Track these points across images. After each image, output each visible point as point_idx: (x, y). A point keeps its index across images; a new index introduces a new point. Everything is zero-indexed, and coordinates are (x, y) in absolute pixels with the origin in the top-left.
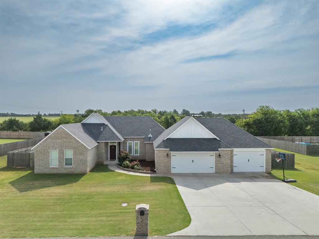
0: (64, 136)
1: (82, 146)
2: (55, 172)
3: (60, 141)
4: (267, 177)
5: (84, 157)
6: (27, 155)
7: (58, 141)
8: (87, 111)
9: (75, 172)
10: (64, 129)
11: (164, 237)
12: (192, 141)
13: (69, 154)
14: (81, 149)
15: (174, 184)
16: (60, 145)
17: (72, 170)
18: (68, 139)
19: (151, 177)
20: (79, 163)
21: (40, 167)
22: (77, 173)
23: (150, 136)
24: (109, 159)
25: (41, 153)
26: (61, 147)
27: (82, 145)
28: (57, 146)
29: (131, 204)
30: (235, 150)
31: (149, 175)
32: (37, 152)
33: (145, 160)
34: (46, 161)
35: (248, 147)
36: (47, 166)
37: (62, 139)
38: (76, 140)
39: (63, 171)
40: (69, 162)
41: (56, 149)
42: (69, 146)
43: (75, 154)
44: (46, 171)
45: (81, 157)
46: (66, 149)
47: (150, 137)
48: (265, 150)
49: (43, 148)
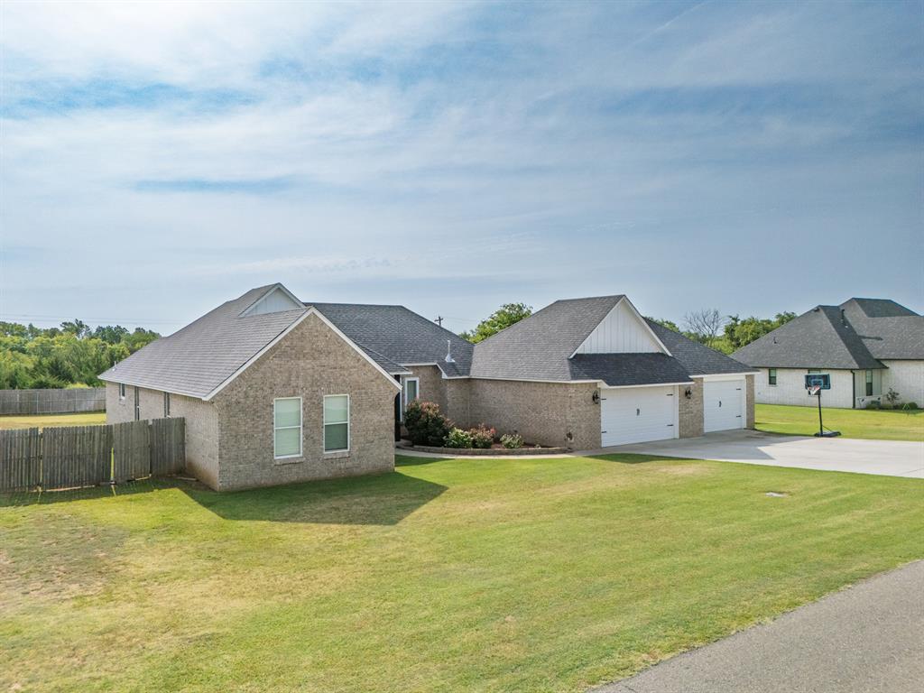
0: (321, 345)
1: (378, 381)
2: (295, 478)
3: (309, 366)
4: (749, 438)
5: (383, 419)
6: (97, 434)
7: (302, 363)
9: (356, 471)
10: (323, 323)
14: (375, 389)
16: (309, 378)
17: (349, 464)
18: (336, 355)
20: (370, 438)
21: (240, 464)
22: (363, 472)
23: (449, 359)
25: (243, 410)
26: (312, 386)
27: (377, 378)
28: (301, 384)
32: (227, 406)
34: (262, 440)
35: (724, 372)
36: (264, 458)
37: (316, 355)
38: (359, 360)
39: (322, 472)
40: (338, 436)
41: (298, 395)
42: (339, 381)
43: (357, 407)
44: (264, 478)
46: (329, 393)
47: (453, 364)
48: (744, 378)
49: (251, 393)
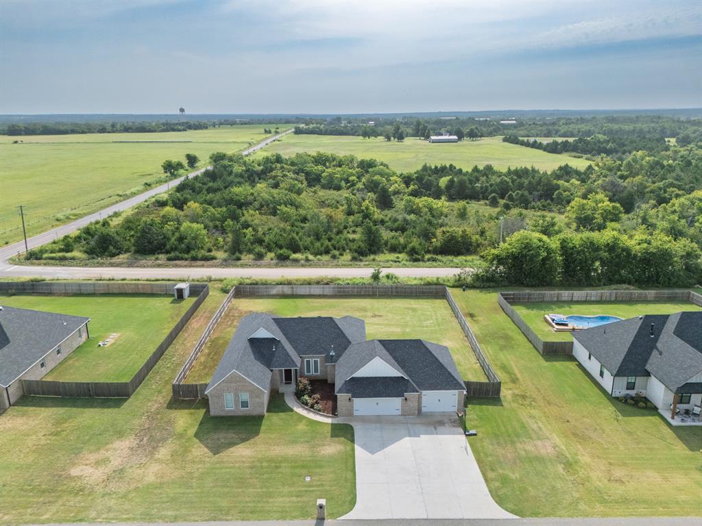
0: (238, 379)
2: (232, 415)
3: (234, 385)
5: (260, 400)
6: (194, 386)
7: (232, 384)
8: (213, 155)
9: (251, 415)
10: (238, 374)
11: (335, 521)
12: (377, 381)
13: (245, 397)
14: (257, 392)
15: (353, 441)
16: (234, 388)
17: (249, 412)
18: (243, 382)
19: (332, 424)
20: (256, 406)
21: (216, 410)
22: (254, 415)
23: (332, 353)
24: (284, 381)
25: (215, 396)
26: (235, 391)
27: (257, 389)
28: (232, 390)
29: (313, 478)
30: (424, 392)
31: (329, 421)
32: (211, 395)
33: (326, 380)
34: (221, 404)
35: (438, 389)
37: (236, 382)
39: (239, 413)
40: (245, 404)
41: (231, 393)
42: (244, 389)
43: (251, 397)
45: (258, 400)
46: (241, 392)
47: (332, 356)
48: (457, 394)
49: (217, 392)
